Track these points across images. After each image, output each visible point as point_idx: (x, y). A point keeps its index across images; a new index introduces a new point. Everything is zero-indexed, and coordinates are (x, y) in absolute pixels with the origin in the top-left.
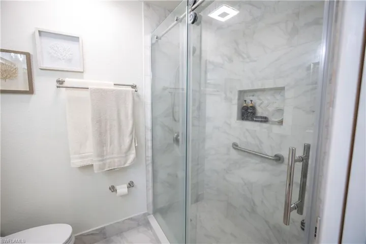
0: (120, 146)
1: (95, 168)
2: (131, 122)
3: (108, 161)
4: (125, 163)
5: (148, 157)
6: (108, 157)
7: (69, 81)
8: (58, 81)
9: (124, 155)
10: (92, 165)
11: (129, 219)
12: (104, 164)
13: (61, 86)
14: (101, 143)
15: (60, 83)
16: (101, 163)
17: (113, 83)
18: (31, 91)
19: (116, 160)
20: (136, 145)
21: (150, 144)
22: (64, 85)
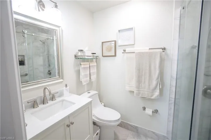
0: (149, 85)
1: (135, 94)
2: (157, 72)
3: (142, 92)
4: (151, 96)
5: (172, 98)
6: (142, 90)
7: (128, 50)
8: (124, 50)
9: (151, 91)
10: (134, 91)
11: (152, 132)
12: (139, 93)
13: (125, 52)
14: (139, 81)
15: (125, 51)
16: (138, 92)
17: (148, 48)
18: (115, 56)
19: (146, 93)
20: (161, 87)
21: (174, 89)
22: (126, 52)
